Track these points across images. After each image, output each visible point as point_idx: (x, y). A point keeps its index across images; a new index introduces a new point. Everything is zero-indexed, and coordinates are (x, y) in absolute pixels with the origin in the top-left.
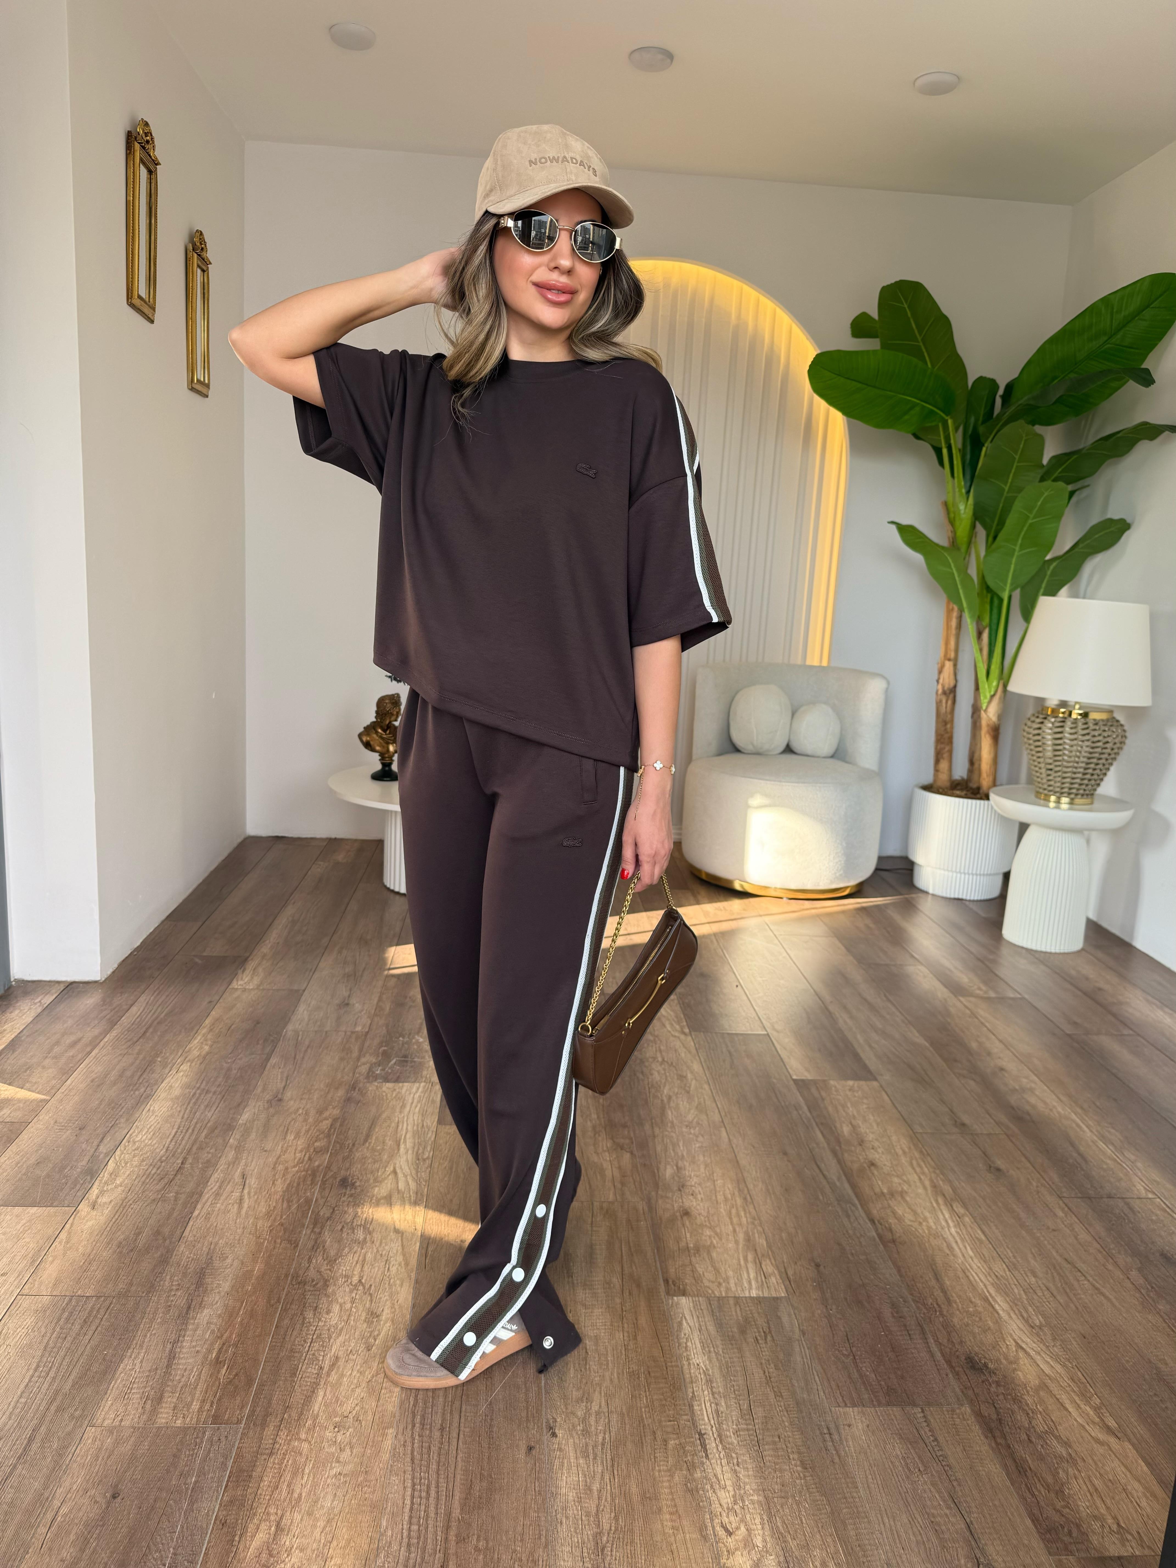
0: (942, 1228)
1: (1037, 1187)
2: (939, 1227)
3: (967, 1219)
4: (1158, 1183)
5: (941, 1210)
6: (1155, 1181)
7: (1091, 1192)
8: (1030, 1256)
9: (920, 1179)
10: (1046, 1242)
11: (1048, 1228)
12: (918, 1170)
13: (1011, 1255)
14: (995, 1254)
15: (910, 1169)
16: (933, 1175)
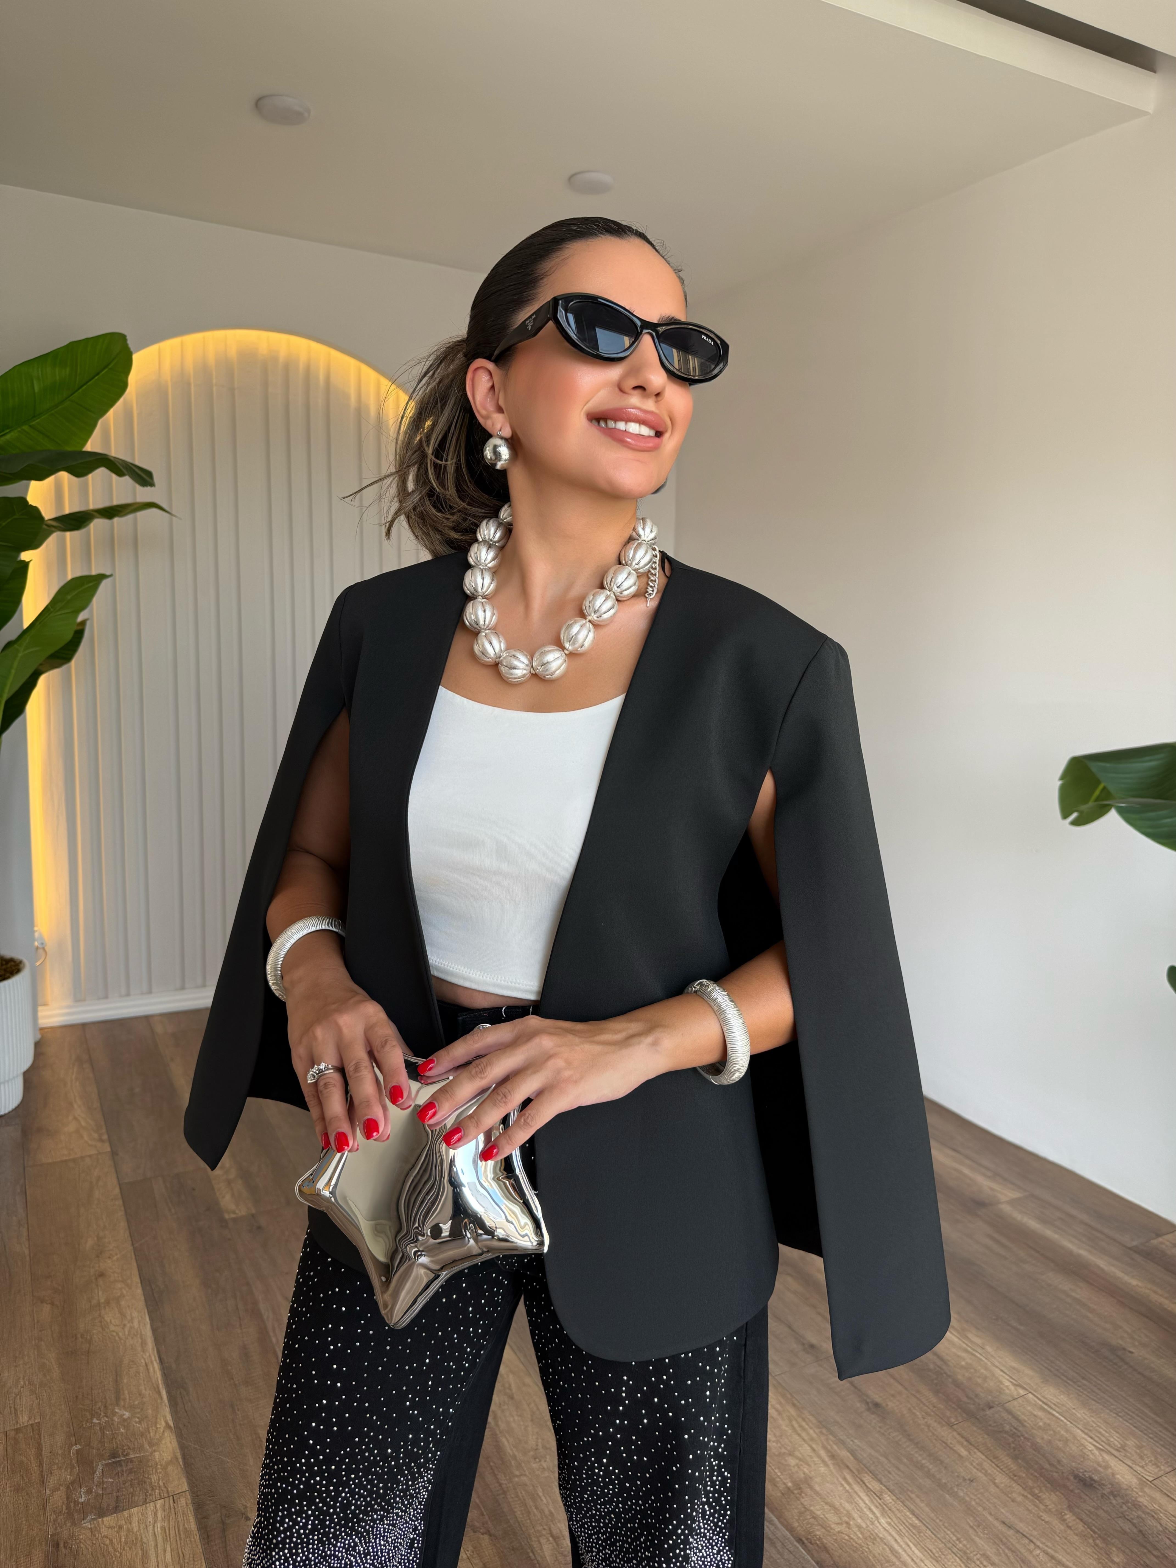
0: (873, 1523)
1: (924, 1418)
2: (868, 1523)
3: (888, 1498)
4: (1018, 1371)
5: (856, 1492)
6: (1014, 1368)
7: (972, 1407)
8: (971, 1531)
9: (814, 1450)
10: (973, 1503)
11: (965, 1480)
12: (804, 1434)
13: (954, 1538)
14: (942, 1545)
15: (798, 1438)
16: (823, 1438)
